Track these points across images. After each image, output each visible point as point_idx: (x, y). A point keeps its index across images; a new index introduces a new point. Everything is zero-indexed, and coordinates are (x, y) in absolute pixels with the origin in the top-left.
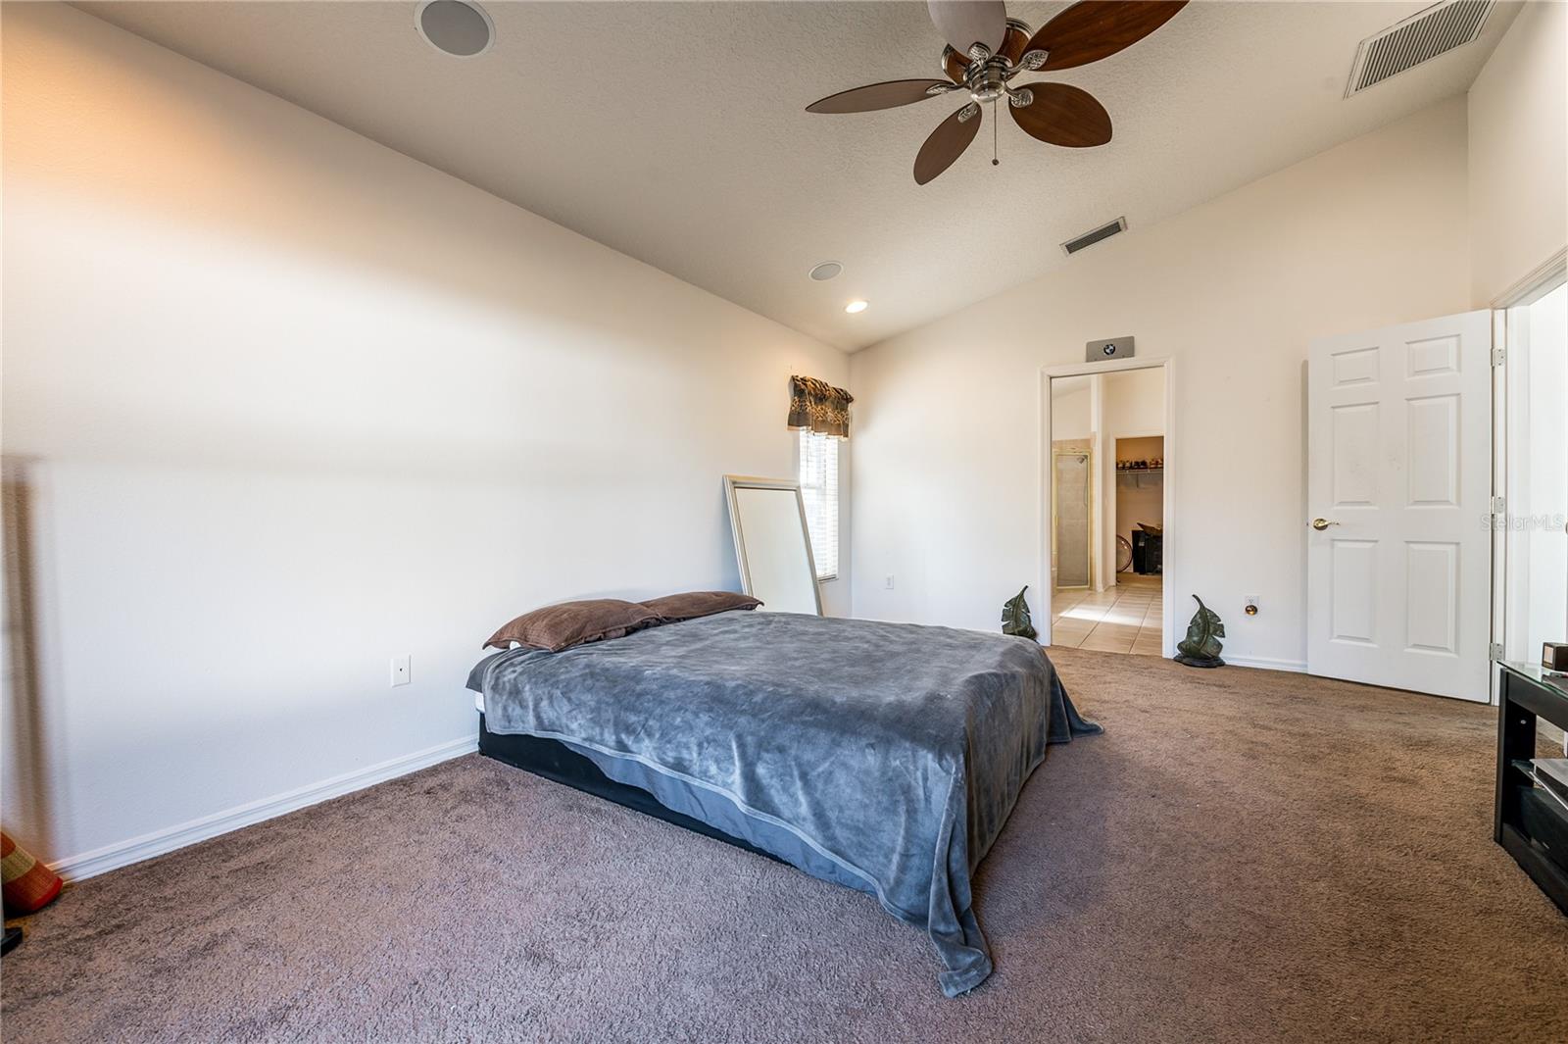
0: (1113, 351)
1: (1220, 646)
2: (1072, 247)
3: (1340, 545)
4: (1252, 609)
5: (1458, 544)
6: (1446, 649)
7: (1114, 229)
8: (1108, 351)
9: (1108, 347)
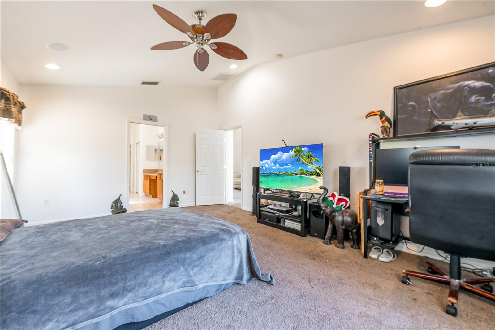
0: (151, 119)
1: (178, 203)
2: (143, 83)
3: (202, 175)
4: (184, 192)
5: (220, 174)
6: (218, 195)
7: (156, 83)
8: (150, 118)
9: (150, 117)
